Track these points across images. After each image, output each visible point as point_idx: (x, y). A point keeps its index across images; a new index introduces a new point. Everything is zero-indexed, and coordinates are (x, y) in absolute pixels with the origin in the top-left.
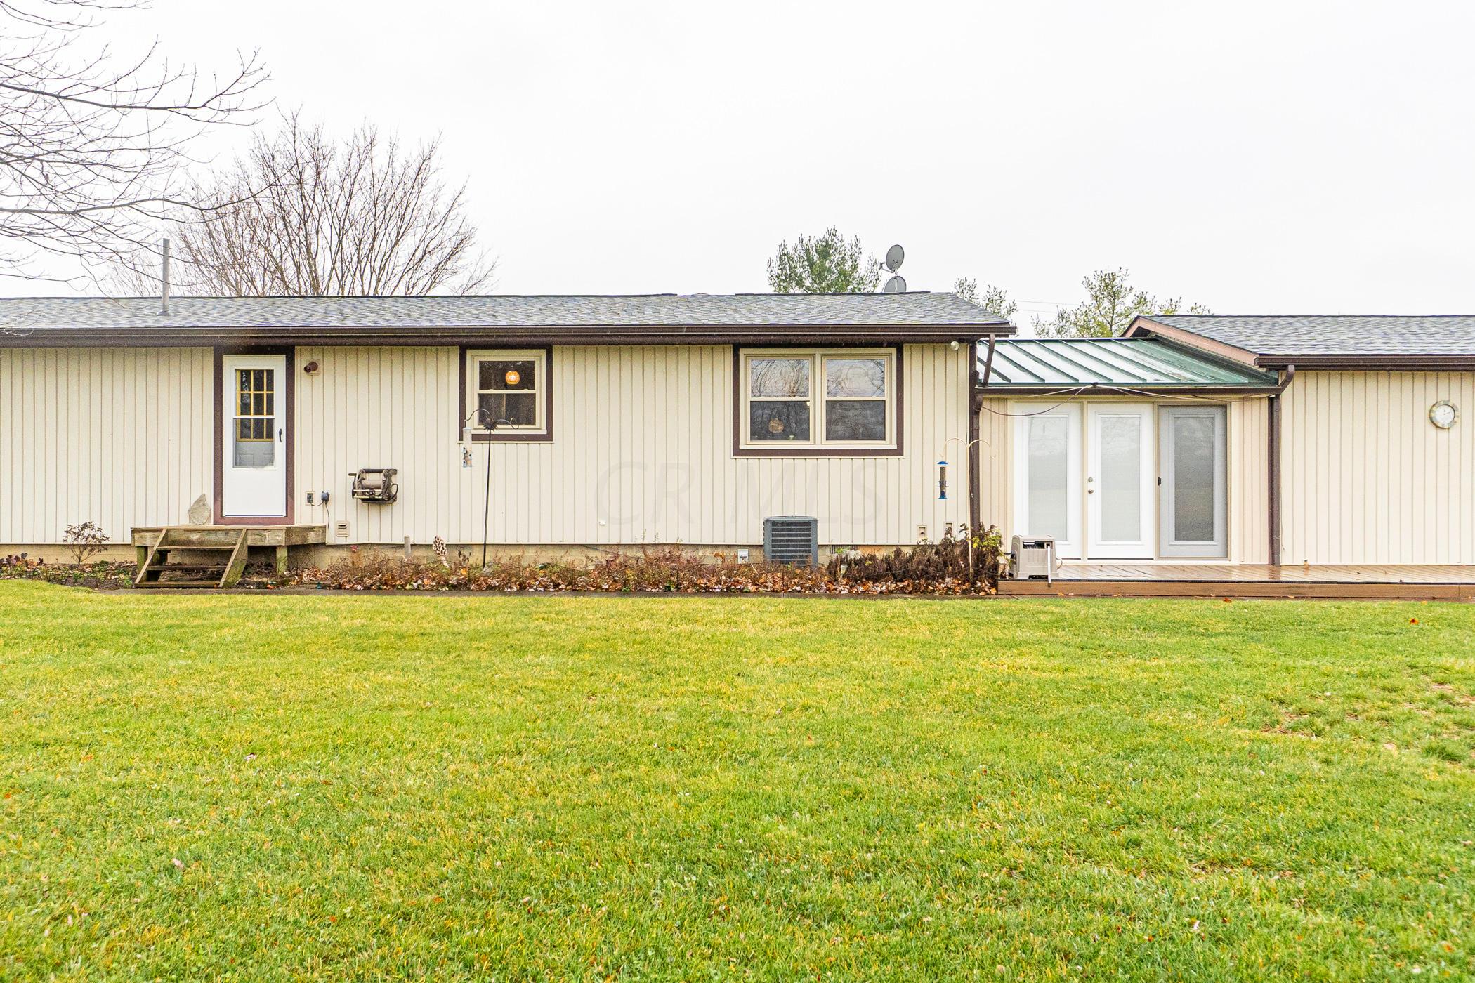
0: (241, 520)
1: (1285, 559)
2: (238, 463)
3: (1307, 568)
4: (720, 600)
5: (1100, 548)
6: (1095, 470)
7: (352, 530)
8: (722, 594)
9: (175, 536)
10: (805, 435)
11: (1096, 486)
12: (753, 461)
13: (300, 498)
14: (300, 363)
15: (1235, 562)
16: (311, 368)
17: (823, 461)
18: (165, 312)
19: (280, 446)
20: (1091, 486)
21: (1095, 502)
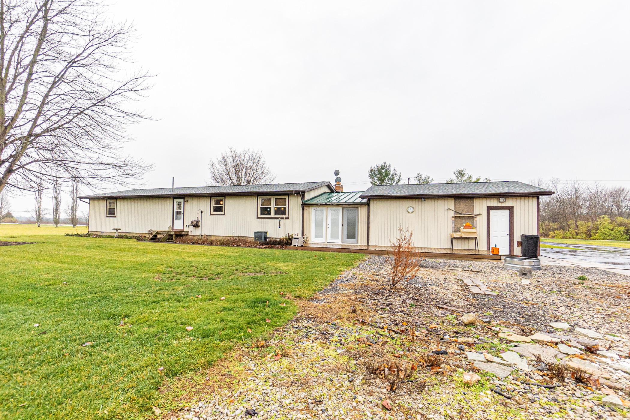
0: (176, 230)
1: (371, 244)
2: (176, 219)
3: (376, 246)
4: (236, 248)
5: (330, 240)
6: (329, 222)
7: (193, 232)
8: (236, 246)
9: (159, 232)
10: (270, 214)
11: (329, 226)
12: (260, 219)
13: (185, 226)
14: (186, 200)
15: (359, 244)
16: (187, 201)
17: (274, 220)
18: (173, 191)
19: (182, 216)
20: (328, 226)
21: (329, 230)
